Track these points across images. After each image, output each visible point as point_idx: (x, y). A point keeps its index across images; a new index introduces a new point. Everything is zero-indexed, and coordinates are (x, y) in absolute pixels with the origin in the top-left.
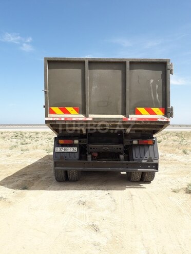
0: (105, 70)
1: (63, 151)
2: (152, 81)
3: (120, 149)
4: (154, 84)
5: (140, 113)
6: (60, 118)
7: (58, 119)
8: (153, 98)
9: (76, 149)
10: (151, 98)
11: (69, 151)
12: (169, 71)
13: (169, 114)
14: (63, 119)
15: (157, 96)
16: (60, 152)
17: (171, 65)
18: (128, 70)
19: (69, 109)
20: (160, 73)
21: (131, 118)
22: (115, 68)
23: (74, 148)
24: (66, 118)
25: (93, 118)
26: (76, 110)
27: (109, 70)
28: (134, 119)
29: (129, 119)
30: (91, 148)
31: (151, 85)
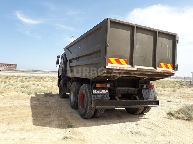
1: (99, 93)
2: (168, 46)
3: (136, 91)
5: (161, 67)
6: (116, 67)
7: (115, 68)
8: (168, 57)
9: (108, 92)
11: (103, 93)
12: (177, 41)
13: (176, 69)
14: (118, 68)
15: (170, 56)
16: (96, 94)
17: (178, 38)
18: (158, 37)
19: (122, 60)
20: (171, 41)
21: (158, 70)
22: (150, 34)
23: (107, 91)
24: (120, 67)
25: (137, 69)
26: (126, 61)
28: (160, 71)
29: (157, 71)
30: (118, 91)
31: (167, 49)
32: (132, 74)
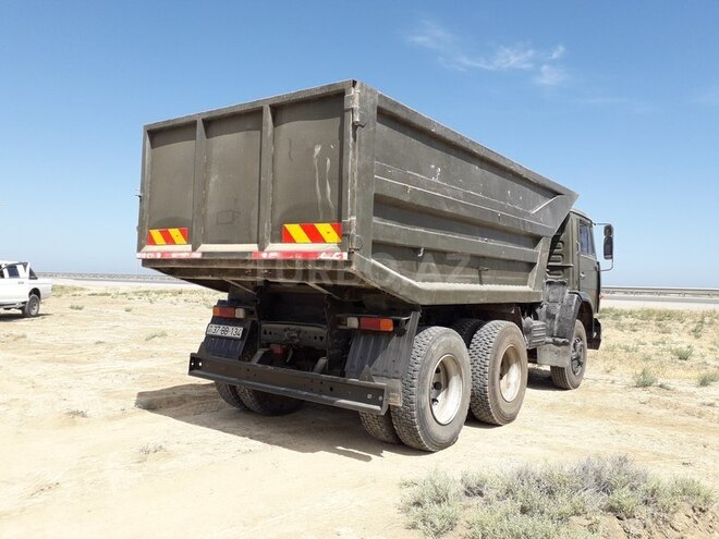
0: (232, 135)
1: (219, 333)
2: (318, 150)
3: (322, 338)
4: (322, 158)
5: (290, 239)
6: (155, 253)
7: (152, 256)
8: (320, 197)
9: (241, 332)
10: (316, 196)
11: (229, 335)
12: (348, 115)
15: (329, 189)
18: (265, 128)
19: (174, 233)
20: (336, 123)
23: (238, 329)
24: (163, 254)
25: (203, 254)
26: (184, 233)
27: (235, 134)
28: (273, 256)
29: (264, 255)
30: (265, 333)
31: (316, 162)
32: (247, 275)
